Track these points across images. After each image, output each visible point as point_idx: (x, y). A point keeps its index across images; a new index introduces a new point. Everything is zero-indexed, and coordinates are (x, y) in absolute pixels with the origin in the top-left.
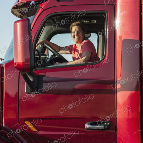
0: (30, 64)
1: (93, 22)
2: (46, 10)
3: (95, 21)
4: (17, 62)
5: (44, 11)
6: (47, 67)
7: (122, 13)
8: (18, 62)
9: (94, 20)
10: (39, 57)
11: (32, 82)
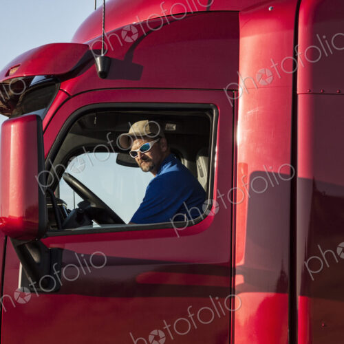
0: (37, 222)
1: (168, 128)
2: (74, 96)
3: (174, 127)
4: (7, 217)
5: (69, 99)
6: (73, 230)
7: (252, 111)
8: (10, 216)
9: (171, 125)
10: (53, 205)
11: (38, 264)
